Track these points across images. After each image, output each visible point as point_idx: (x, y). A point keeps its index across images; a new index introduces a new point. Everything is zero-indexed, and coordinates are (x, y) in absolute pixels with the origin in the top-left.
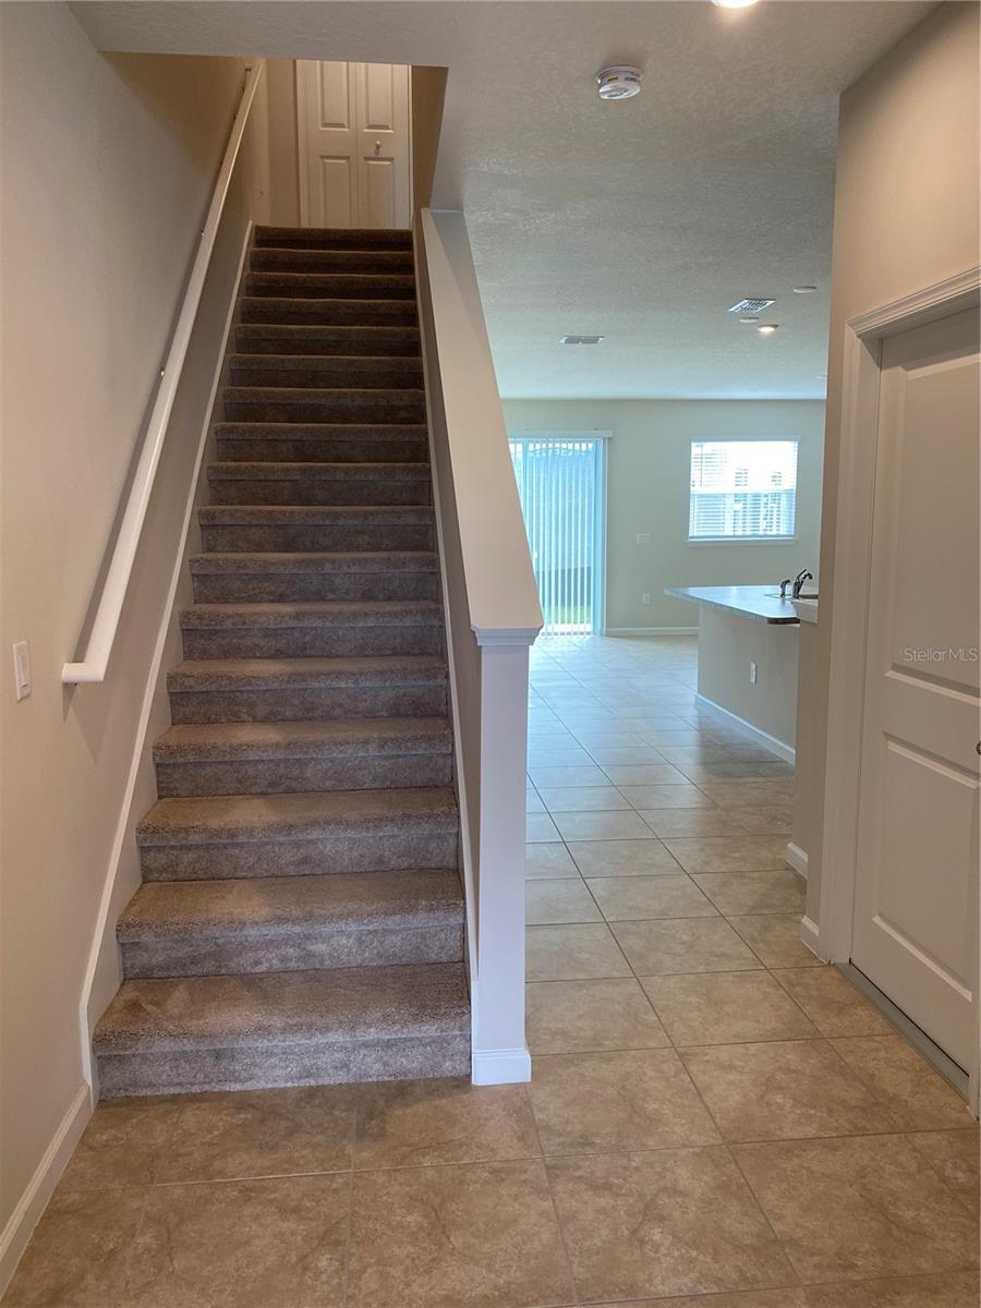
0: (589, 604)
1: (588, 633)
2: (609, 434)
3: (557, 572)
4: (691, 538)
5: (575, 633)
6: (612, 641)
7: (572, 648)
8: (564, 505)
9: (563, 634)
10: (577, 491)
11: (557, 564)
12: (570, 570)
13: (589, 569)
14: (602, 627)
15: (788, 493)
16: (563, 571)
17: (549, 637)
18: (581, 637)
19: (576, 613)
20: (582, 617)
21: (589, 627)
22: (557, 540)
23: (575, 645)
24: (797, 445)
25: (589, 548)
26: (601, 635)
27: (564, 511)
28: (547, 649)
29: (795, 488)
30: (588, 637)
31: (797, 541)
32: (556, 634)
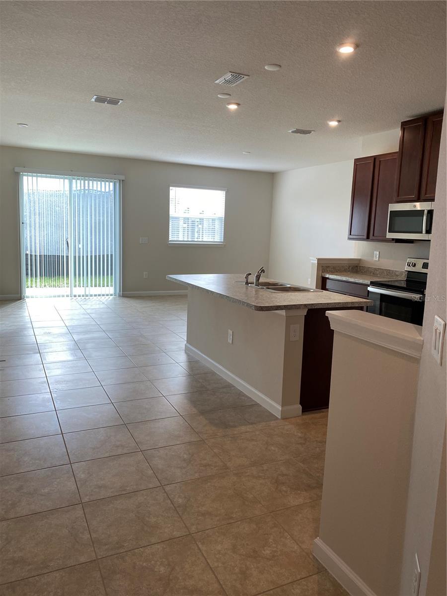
0: (112, 274)
1: (111, 295)
2: (123, 178)
3: (91, 256)
4: (170, 241)
5: (103, 295)
6: (125, 300)
7: (102, 306)
8: (95, 220)
9: (95, 295)
10: (103, 213)
11: (91, 252)
12: (99, 256)
13: (112, 255)
14: (120, 291)
15: (220, 219)
16: (95, 256)
17: (87, 298)
18: (107, 297)
19: (104, 280)
20: (107, 283)
21: (111, 290)
22: (91, 239)
23: (103, 303)
24: (224, 192)
25: (111, 244)
26: (119, 296)
27: (95, 223)
28: (84, 307)
29: (224, 216)
30: (111, 297)
31: (225, 245)
32: (91, 296)
